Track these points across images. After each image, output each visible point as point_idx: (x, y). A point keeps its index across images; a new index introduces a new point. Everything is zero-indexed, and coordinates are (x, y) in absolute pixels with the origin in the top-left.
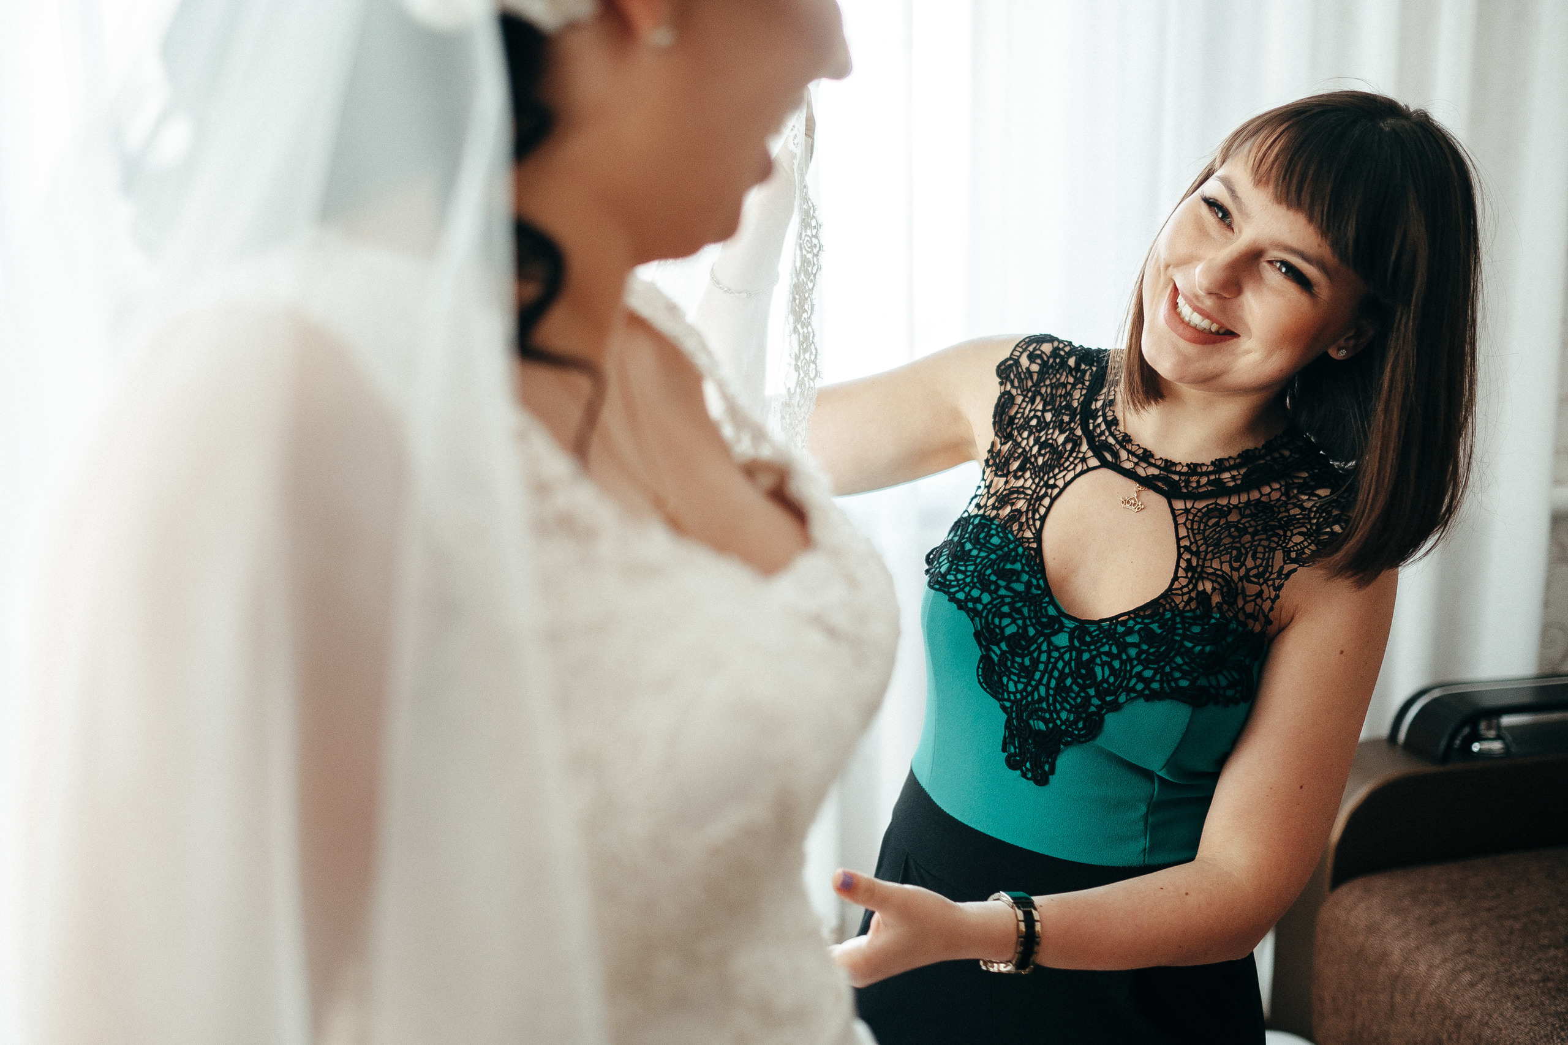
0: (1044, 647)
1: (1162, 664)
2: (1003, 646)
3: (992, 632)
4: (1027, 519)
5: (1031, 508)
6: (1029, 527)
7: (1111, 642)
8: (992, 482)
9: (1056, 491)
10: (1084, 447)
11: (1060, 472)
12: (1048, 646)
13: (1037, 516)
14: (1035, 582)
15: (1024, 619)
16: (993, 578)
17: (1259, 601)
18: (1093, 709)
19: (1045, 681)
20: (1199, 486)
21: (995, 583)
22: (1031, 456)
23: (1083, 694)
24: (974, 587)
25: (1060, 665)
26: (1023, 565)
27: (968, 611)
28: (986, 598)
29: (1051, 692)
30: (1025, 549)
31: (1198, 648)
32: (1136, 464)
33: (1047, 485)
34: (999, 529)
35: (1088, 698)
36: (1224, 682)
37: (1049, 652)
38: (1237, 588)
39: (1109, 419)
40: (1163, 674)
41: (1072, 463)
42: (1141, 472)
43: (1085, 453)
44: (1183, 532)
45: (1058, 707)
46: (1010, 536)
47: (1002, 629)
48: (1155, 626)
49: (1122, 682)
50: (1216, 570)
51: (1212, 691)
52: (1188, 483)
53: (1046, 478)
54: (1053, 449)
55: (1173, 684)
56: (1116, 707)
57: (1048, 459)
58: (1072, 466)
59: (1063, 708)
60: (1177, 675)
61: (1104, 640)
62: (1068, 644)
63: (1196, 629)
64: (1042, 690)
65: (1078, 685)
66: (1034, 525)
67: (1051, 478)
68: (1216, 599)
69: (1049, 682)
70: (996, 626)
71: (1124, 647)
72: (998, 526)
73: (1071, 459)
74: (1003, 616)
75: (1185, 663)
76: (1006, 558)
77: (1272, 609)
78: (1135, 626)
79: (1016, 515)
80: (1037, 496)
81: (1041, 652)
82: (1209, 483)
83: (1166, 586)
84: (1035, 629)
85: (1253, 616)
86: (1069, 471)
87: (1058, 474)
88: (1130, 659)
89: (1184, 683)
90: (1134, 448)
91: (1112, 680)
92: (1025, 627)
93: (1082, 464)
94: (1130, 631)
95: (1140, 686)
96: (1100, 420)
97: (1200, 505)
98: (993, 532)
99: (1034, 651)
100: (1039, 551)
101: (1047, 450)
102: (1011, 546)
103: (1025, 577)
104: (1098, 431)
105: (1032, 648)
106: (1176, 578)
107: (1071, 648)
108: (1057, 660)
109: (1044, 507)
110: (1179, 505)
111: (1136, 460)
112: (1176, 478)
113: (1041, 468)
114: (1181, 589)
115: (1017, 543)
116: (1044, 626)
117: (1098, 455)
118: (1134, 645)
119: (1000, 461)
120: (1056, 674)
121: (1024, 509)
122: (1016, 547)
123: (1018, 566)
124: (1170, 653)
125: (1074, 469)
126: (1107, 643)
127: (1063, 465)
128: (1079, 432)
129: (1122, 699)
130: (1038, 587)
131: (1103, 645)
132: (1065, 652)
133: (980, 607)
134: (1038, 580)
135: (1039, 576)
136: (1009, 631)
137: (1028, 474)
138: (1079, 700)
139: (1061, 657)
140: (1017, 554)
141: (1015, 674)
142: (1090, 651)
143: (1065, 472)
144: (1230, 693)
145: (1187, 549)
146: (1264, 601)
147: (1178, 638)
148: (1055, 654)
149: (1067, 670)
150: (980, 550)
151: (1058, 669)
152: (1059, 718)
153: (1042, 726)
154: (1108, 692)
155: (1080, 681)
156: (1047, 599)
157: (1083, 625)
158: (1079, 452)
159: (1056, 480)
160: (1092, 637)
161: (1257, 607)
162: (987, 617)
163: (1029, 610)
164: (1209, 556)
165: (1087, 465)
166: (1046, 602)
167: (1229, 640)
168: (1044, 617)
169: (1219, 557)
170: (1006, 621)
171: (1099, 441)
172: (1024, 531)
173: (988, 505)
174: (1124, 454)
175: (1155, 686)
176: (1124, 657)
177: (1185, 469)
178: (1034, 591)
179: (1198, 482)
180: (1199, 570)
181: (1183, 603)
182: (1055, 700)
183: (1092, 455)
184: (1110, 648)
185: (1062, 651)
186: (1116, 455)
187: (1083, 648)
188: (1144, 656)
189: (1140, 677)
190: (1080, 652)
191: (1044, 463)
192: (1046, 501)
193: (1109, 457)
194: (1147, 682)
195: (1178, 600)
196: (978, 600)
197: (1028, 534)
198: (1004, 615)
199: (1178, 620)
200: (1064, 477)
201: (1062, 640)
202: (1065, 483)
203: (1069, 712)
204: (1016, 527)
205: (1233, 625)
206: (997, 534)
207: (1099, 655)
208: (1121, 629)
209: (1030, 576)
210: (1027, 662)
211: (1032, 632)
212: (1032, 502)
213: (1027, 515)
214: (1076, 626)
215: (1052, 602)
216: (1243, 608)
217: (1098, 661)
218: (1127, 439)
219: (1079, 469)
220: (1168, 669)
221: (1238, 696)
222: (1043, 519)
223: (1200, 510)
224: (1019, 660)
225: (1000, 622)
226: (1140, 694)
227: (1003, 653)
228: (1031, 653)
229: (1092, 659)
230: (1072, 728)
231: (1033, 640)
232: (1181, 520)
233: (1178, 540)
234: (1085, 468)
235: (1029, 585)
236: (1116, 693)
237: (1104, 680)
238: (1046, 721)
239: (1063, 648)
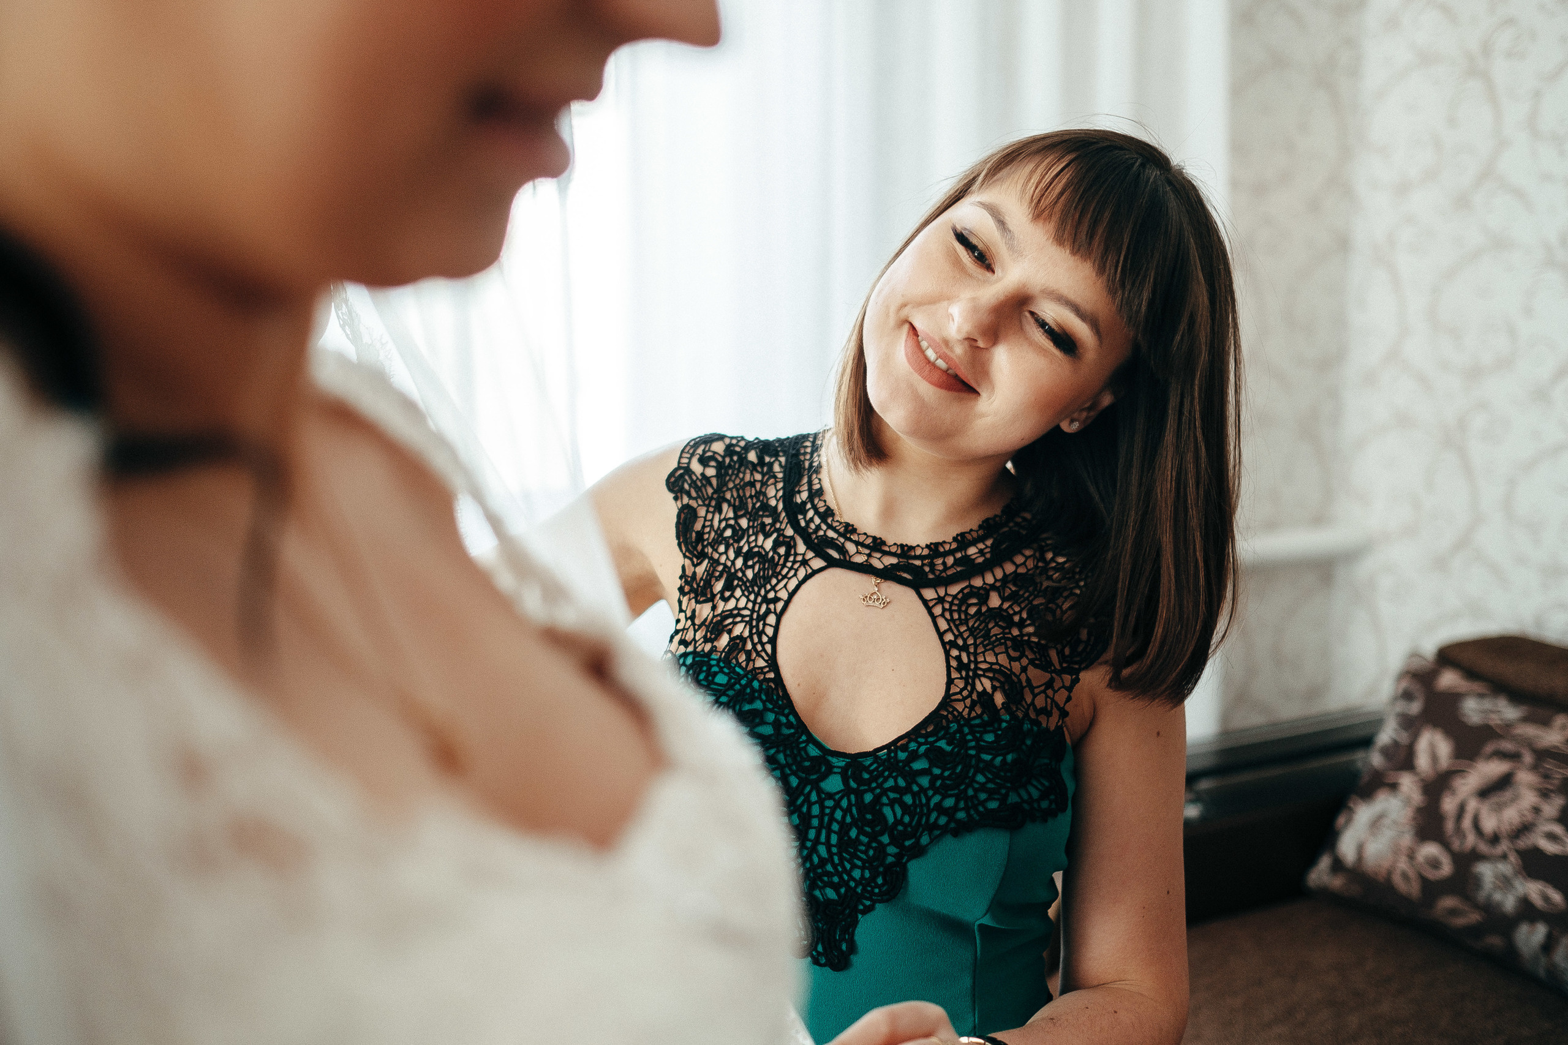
0: (814, 797)
1: (963, 787)
4: (754, 645)
5: (754, 630)
6: (758, 654)
7: (894, 774)
8: (694, 611)
9: (780, 605)
10: (801, 547)
11: (779, 582)
12: (818, 795)
13: (765, 639)
14: (783, 719)
15: (781, 767)
17: (1050, 692)
18: (890, 859)
19: (823, 838)
20: (946, 568)
22: (736, 571)
23: (874, 845)
25: (838, 815)
26: (764, 702)
29: (834, 850)
30: (761, 682)
31: (999, 759)
32: (869, 555)
33: (765, 600)
34: (722, 664)
35: (882, 848)
36: (1035, 794)
37: (821, 802)
38: (1020, 680)
39: (822, 510)
40: (967, 799)
41: (791, 568)
42: (877, 564)
43: (804, 555)
44: (943, 625)
45: (848, 866)
46: (737, 669)
48: (942, 744)
50: (992, 664)
51: (1026, 806)
52: (932, 566)
53: (763, 592)
54: (762, 557)
55: (981, 809)
56: (918, 852)
57: (760, 570)
58: (792, 573)
59: (854, 866)
60: (983, 796)
61: (886, 773)
62: (842, 787)
63: (990, 738)
64: (822, 850)
65: (866, 834)
66: (764, 650)
67: (770, 590)
68: (999, 699)
69: (828, 838)
71: (912, 776)
72: (719, 660)
73: (789, 564)
75: (989, 780)
76: (740, 697)
77: (1069, 699)
78: (919, 747)
79: (737, 643)
80: (758, 615)
81: (810, 805)
82: (957, 562)
83: (943, 694)
84: (798, 777)
85: (1045, 712)
86: (789, 579)
87: (776, 585)
88: (922, 790)
89: (993, 805)
90: (862, 538)
91: (907, 819)
92: (785, 778)
93: (805, 568)
94: (914, 756)
95: (943, 820)
96: (811, 514)
97: (954, 590)
98: (715, 669)
99: (802, 805)
100: (779, 680)
101: (756, 559)
102: (743, 682)
103: (771, 717)
104: (813, 526)
105: (799, 802)
106: (950, 682)
107: (847, 791)
108: (833, 810)
109: (771, 626)
110: (929, 594)
111: (867, 551)
112: (918, 563)
113: (754, 582)
114: (960, 693)
115: (750, 676)
116: (808, 771)
117: (820, 554)
118: (923, 772)
119: (698, 585)
120: (835, 827)
121: (746, 634)
122: (750, 682)
123: (758, 705)
124: (968, 772)
125: (795, 575)
126: (890, 776)
127: (780, 573)
128: (789, 532)
129: (925, 840)
130: (789, 725)
131: (886, 779)
132: (841, 798)
134: (787, 716)
135: (786, 711)
137: (738, 593)
138: (871, 853)
139: (838, 805)
140: (753, 690)
142: (872, 790)
143: (786, 580)
144: (1044, 804)
145: (953, 644)
146: (1055, 692)
147: (972, 752)
148: (830, 803)
149: (848, 819)
151: (837, 821)
152: (852, 878)
153: (831, 894)
154: (905, 836)
155: (868, 829)
156: (804, 738)
157: (855, 762)
158: (796, 554)
159: (776, 592)
160: (870, 773)
161: (1049, 701)
163: (786, 756)
164: (980, 649)
165: (811, 568)
166: (803, 742)
167: (1029, 742)
168: (805, 760)
169: (992, 649)
171: (817, 537)
172: (754, 661)
173: (697, 638)
174: (851, 548)
175: (961, 815)
176: (915, 788)
177: (926, 552)
178: (786, 731)
179: (944, 563)
180: (972, 666)
181: (967, 710)
182: (841, 859)
183: (814, 555)
184: (896, 781)
185: (837, 797)
186: (842, 550)
187: (862, 788)
188: (938, 783)
189: (939, 807)
190: (860, 794)
191: (755, 576)
192: (772, 619)
193: (835, 554)
194: (950, 813)
195: (960, 707)
197: (760, 663)
199: (966, 730)
200: (785, 586)
201: (833, 784)
202: (789, 594)
203: (863, 868)
204: (742, 658)
205: (1026, 726)
206: (721, 671)
207: (885, 792)
208: (902, 756)
209: (776, 713)
210: (796, 820)
211: (793, 781)
212: (754, 623)
213: (752, 640)
214: (847, 763)
215: (812, 740)
216: (1033, 703)
217: (885, 800)
218: (849, 530)
219: (802, 573)
220: (970, 792)
221: (1053, 806)
222: (773, 641)
223: (955, 597)
226: (945, 830)
228: (798, 808)
229: (877, 799)
230: (871, 886)
231: (798, 792)
232: (938, 610)
233: (941, 635)
234: (810, 571)
235: (777, 725)
236: (915, 835)
237: (898, 822)
238: (836, 887)
239: (838, 793)
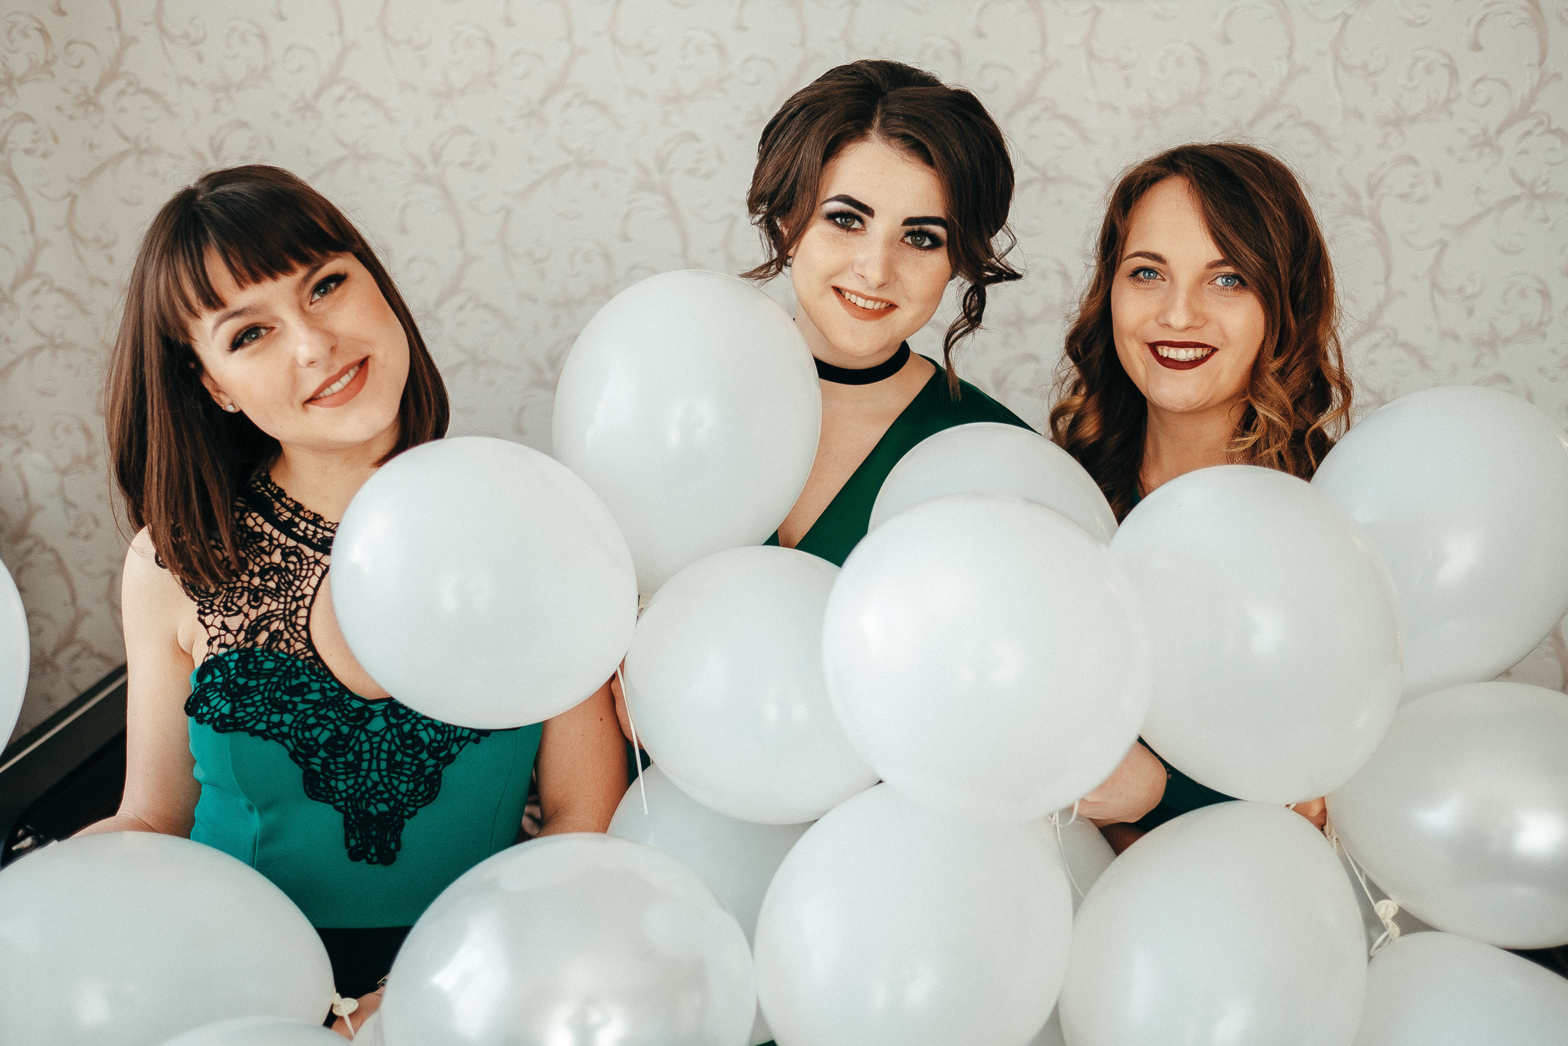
0: (363, 737)
2: (322, 754)
3: (306, 747)
4: (291, 635)
5: (288, 624)
6: (296, 640)
9: (307, 601)
10: (309, 552)
11: (302, 582)
12: (367, 735)
13: (297, 628)
14: (327, 686)
15: (333, 721)
16: (286, 698)
18: (429, 770)
19: (374, 766)
21: (290, 701)
22: (257, 587)
23: (416, 762)
24: (272, 713)
25: (385, 746)
26: (308, 676)
27: (274, 737)
28: (288, 718)
29: (384, 773)
33: (294, 599)
34: (266, 654)
35: (420, 763)
37: (369, 740)
39: (311, 518)
41: (308, 570)
43: (314, 556)
45: (396, 782)
46: (281, 655)
47: (315, 740)
49: (449, 735)
53: (290, 593)
54: (277, 569)
57: (279, 579)
58: (310, 573)
59: (401, 782)
62: (386, 725)
64: (375, 776)
65: (408, 755)
66: (300, 636)
67: (296, 590)
69: (378, 765)
70: (308, 740)
72: (262, 651)
73: (305, 567)
74: (311, 728)
76: (288, 675)
79: (275, 636)
80: (290, 611)
81: (361, 743)
84: (348, 726)
86: (310, 578)
87: (300, 585)
91: (439, 738)
92: (337, 728)
93: (320, 566)
96: (303, 525)
98: (261, 659)
99: (354, 745)
100: (317, 657)
101: (271, 574)
102: (288, 664)
103: (316, 686)
104: (309, 533)
105: (351, 744)
107: (389, 727)
108: (380, 743)
109: (300, 617)
113: (278, 589)
115: (293, 658)
116: (354, 719)
120: (384, 756)
121: (282, 627)
123: (304, 679)
125: (314, 574)
127: (300, 576)
128: (291, 543)
129: (455, 749)
130: (333, 689)
133: (285, 729)
134: (329, 683)
135: (329, 678)
136: (322, 740)
137: (267, 600)
138: (414, 768)
139: (383, 739)
140: (298, 668)
141: (341, 774)
142: (409, 721)
143: (307, 580)
148: (377, 739)
149: (393, 748)
150: (257, 679)
151: (384, 751)
152: (399, 792)
153: (383, 807)
154: (441, 749)
155: (410, 752)
156: (347, 696)
158: (307, 558)
159: (302, 590)
162: (296, 736)
163: (336, 712)
165: (324, 565)
166: (347, 699)
168: (350, 712)
170: (316, 732)
171: (319, 540)
172: (293, 646)
173: (239, 641)
178: (331, 694)
182: (390, 778)
183: (322, 554)
185: (382, 733)
187: (400, 722)
190: (399, 726)
191: (278, 584)
192: (303, 612)
196: (281, 723)
197: (299, 646)
198: (314, 726)
200: (308, 584)
201: (378, 724)
202: (314, 589)
203: (407, 783)
204: (283, 645)
206: (267, 659)
209: (321, 682)
210: (350, 757)
211: (345, 730)
212: (288, 618)
213: (288, 632)
214: (386, 706)
215: (353, 696)
217: (420, 727)
219: (318, 572)
222: (306, 627)
224: (342, 759)
225: (311, 734)
227: (324, 760)
228: (352, 749)
229: (414, 728)
230: (414, 796)
231: (350, 736)
234: (324, 568)
235: (322, 691)
236: (446, 746)
237: (432, 741)
238: (386, 801)
239: (382, 730)
